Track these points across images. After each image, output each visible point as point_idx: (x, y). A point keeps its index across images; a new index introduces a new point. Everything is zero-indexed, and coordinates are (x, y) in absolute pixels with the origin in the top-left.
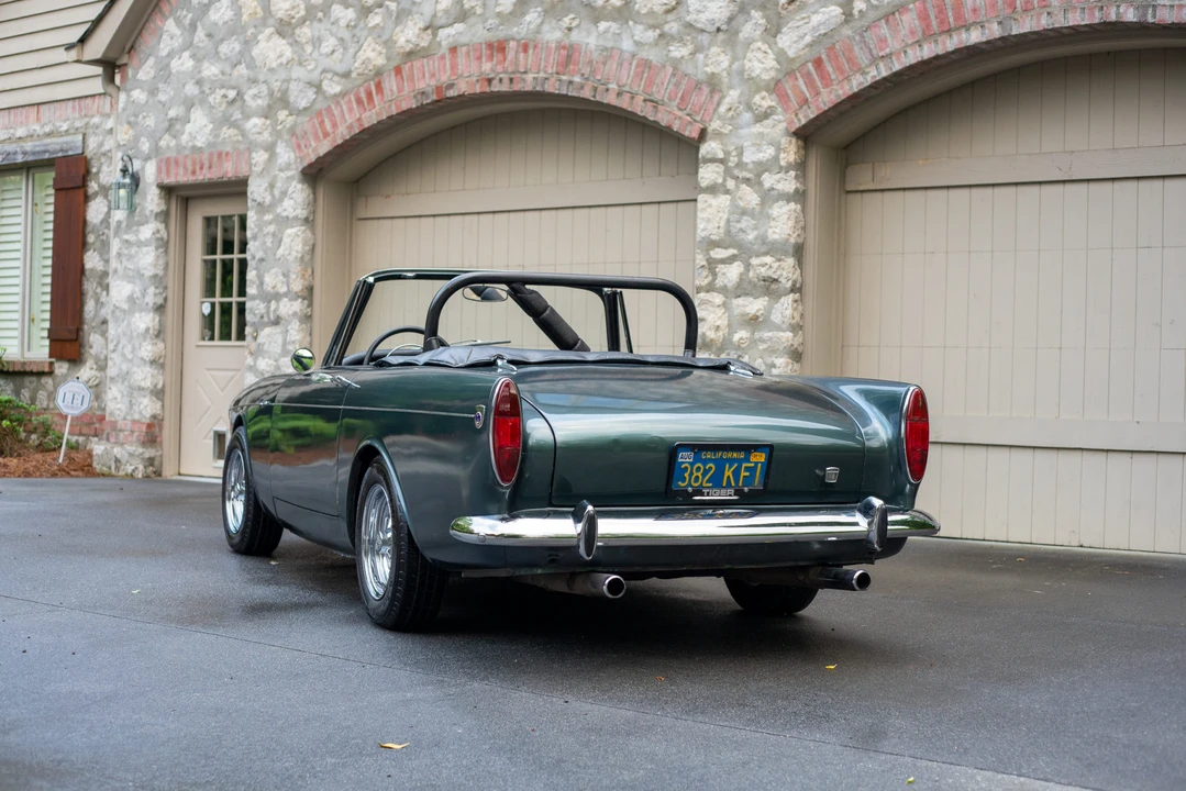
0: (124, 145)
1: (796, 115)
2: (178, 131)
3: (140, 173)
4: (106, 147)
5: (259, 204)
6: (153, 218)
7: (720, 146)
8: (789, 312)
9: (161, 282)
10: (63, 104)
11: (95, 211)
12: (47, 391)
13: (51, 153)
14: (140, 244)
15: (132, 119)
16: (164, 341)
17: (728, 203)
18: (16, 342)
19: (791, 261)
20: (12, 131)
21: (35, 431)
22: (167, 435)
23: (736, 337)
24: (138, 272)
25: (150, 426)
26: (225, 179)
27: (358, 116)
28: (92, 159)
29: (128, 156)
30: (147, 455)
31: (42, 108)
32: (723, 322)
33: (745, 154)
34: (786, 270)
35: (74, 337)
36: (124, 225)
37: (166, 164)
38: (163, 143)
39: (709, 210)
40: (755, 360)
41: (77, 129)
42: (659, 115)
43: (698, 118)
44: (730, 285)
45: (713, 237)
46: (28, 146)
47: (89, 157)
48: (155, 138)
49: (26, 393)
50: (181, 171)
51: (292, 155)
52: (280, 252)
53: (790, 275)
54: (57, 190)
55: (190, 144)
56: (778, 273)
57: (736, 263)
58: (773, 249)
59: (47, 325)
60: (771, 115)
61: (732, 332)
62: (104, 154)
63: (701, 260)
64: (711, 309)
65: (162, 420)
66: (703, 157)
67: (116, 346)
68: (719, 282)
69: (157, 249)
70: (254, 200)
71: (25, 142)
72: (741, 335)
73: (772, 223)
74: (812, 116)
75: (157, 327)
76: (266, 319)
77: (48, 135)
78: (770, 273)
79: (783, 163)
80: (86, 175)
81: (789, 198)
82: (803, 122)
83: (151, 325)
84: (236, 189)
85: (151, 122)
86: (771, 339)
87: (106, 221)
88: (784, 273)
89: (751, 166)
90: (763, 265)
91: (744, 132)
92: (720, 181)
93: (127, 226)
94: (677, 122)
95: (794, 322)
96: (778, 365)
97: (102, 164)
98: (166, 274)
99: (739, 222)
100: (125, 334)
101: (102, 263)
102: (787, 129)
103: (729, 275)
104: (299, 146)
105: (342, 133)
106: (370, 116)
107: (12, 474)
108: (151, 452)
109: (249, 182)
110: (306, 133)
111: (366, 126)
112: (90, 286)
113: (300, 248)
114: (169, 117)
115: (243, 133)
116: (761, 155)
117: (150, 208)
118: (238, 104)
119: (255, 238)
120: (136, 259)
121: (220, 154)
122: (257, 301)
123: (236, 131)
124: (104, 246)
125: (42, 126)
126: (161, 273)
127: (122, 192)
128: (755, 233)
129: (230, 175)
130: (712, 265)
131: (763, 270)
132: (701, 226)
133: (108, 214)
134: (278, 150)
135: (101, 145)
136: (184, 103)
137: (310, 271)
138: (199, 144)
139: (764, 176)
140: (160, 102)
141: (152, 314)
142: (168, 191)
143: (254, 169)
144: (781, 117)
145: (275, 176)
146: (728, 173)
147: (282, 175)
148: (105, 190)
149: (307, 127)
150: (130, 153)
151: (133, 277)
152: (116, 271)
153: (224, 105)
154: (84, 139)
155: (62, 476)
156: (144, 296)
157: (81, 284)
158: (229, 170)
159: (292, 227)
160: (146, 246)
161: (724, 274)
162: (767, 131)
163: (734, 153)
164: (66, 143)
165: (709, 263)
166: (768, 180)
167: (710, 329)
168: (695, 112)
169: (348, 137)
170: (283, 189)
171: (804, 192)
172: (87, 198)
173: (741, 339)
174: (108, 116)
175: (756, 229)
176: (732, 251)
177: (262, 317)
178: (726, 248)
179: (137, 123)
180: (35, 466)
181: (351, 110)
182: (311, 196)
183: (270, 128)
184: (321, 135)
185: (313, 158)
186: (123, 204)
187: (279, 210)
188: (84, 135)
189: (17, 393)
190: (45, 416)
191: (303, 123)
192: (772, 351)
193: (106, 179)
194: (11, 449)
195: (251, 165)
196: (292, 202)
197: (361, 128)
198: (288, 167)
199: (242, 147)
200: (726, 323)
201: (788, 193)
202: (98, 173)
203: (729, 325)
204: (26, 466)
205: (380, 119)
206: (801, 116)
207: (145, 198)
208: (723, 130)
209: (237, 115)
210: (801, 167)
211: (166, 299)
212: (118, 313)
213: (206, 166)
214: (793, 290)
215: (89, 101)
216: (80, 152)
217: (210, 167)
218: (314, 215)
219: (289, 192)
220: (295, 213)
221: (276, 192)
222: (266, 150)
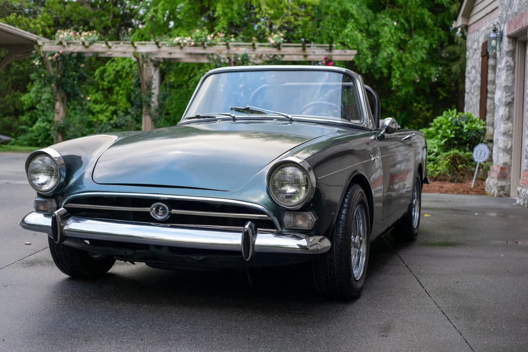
0: (500, 17)
2: (512, 5)
3: (503, 31)
6: (505, 54)
9: (510, 89)
16: (512, 122)
22: (513, 174)
24: (502, 84)
25: (502, 169)
26: (523, 29)
30: (500, 184)
37: (509, 24)
38: (508, 13)
48: (507, 10)
50: (512, 27)
65: (511, 165)
69: (507, 71)
75: (507, 114)
83: (504, 114)
85: (505, 2)
98: (513, 86)
100: (498, 119)
108: (502, 183)
117: (505, 50)
120: (502, 78)
126: (510, 85)
127: (493, 42)
129: (524, 26)
138: (516, 11)
141: (504, 107)
142: (514, 38)
150: (501, 20)
151: (500, 87)
152: (497, 85)
156: (502, 98)
158: (523, 23)
160: (503, 70)
179: (503, 4)
207: (504, 44)
211: (513, 99)
217: (519, 23)
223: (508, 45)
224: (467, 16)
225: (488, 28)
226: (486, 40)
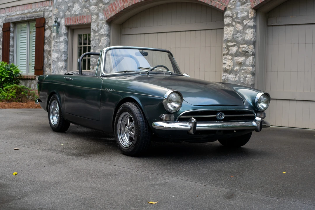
0: (55, 14)
1: (254, 3)
2: (71, 10)
3: (60, 22)
4: (50, 15)
5: (94, 31)
6: (64, 35)
7: (230, 12)
8: (251, 61)
9: (66, 53)
10: (38, 3)
11: (47, 33)
12: (34, 84)
13: (35, 17)
14: (60, 42)
15: (58, 7)
16: (67, 70)
17: (233, 29)
18: (25, 70)
19: (252, 46)
20: (24, 11)
21: (31, 95)
23: (235, 69)
24: (60, 50)
26: (84, 23)
27: (123, 5)
28: (46, 19)
29: (57, 17)
31: (32, 5)
32: (231, 64)
33: (238, 14)
34: (250, 49)
35: (41, 69)
36: (55, 37)
37: (67, 19)
38: (66, 13)
39: (227, 31)
40: (241, 75)
41: (42, 10)
42: (213, 3)
43: (224, 4)
44: (233, 53)
45: (228, 39)
46: (28, 15)
47: (45, 18)
48: (64, 12)
49: (28, 85)
51: (104, 16)
52: (100, 44)
53: (252, 50)
54: (37, 28)
55: (74, 14)
56: (248, 50)
57: (235, 47)
58: (247, 43)
59: (34, 66)
60: (246, 3)
61: (234, 67)
62: (50, 17)
63: (224, 46)
64: (228, 60)
66: (226, 16)
67: (53, 71)
68: (230, 52)
70: (93, 29)
71: (27, 14)
72: (237, 68)
73: (246, 35)
74: (259, 3)
75: (65, 66)
76: (96, 64)
77: (34, 12)
78: (246, 50)
79: (250, 17)
80: (45, 23)
81: (251, 27)
82: (256, 5)
83: (63, 65)
84: (87, 26)
85: (63, 7)
86: (246, 69)
87: (50, 36)
88: (250, 50)
89: (240, 18)
90: (244, 47)
91: (238, 8)
92: (231, 22)
93: (56, 37)
94: (218, 5)
95: (253, 64)
96: (248, 77)
97: (49, 20)
98: (67, 51)
99: (236, 35)
100: (56, 68)
101: (49, 48)
102: (251, 7)
103: (233, 50)
104: (106, 14)
105: (118, 10)
106: (126, 5)
107: (24, 107)
109: (91, 24)
110: (107, 10)
111: (125, 7)
112: (46, 55)
113: (106, 43)
114: (68, 6)
115: (90, 10)
116: (243, 15)
117: (63, 32)
118: (88, 2)
119: (93, 40)
120: (59, 46)
121: (83, 17)
122: (94, 58)
123: (87, 10)
124: (50, 43)
125: (32, 10)
127: (55, 28)
128: (241, 38)
129: (86, 22)
130: (228, 47)
131: (243, 49)
132: (225, 36)
133: (51, 34)
134: (100, 15)
135: (49, 14)
136: (72, 2)
138: (77, 14)
139: (244, 21)
140: (66, 2)
141: (63, 62)
142: (68, 27)
143: (93, 20)
144: (249, 4)
145: (99, 22)
146: (233, 20)
147: (101, 22)
148: (50, 27)
149: (108, 8)
150: (57, 16)
151: (58, 52)
152: (53, 50)
153: (84, 2)
154: (44, 13)
155: (38, 108)
156: (61, 57)
157: (43, 54)
158: (85, 21)
159: (104, 37)
160: (62, 43)
161: (232, 50)
162: (245, 8)
163: (235, 14)
164: (39, 14)
165: (227, 47)
166: (245, 22)
167: (227, 66)
168: (223, 2)
169: (120, 11)
170: (101, 26)
171: (256, 26)
172: (45, 30)
173: (237, 69)
174: (51, 6)
175: (242, 37)
176: (234, 43)
177: (95, 63)
178: (232, 42)
179: (59, 8)
180: (31, 105)
181: (121, 3)
182: (109, 28)
183: (97, 9)
184: (112, 11)
185: (110, 17)
186: (55, 31)
187: (100, 32)
188: (44, 12)
189: (26, 85)
190: (34, 91)
191: (107, 7)
192: (246, 73)
193: (50, 24)
194: (24, 100)
195: (92, 19)
196: (104, 30)
197: (124, 8)
198: (102, 20)
199: (89, 14)
200: (232, 64)
201: (251, 26)
202: (48, 23)
203: (233, 65)
204: (28, 105)
205: (129, 5)
206: (255, 3)
207: (61, 29)
208: (231, 8)
209: (88, 5)
210: (255, 18)
211: (67, 58)
212: (54, 62)
213: (79, 20)
214: (252, 55)
215: (45, 2)
216: (43, 17)
217: (80, 20)
218: (110, 34)
219: (103, 27)
220: (104, 33)
221: (99, 27)
222: (96, 15)
223: (65, 30)
225: (7, 16)
226: (7, 22)
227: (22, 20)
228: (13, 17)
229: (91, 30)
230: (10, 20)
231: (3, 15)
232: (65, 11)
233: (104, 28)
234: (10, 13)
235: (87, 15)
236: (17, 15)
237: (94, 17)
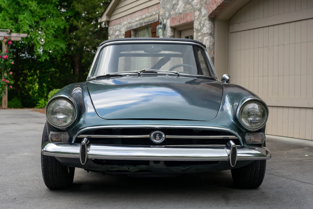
0: (162, 15)
2: (175, 8)
3: (166, 24)
5: (197, 30)
10: (154, 6)
13: (151, 22)
15: (164, 6)
20: (142, 16)
26: (188, 23)
31: (149, 8)
37: (173, 20)
38: (171, 13)
41: (157, 13)
46: (146, 20)
50: (176, 21)
51: (206, 11)
54: (152, 33)
55: (178, 12)
70: (195, 29)
77: (150, 16)
85: (168, 6)
104: (208, 8)
109: (194, 23)
110: (210, 3)
114: (173, 4)
115: (192, 6)
117: (168, 35)
121: (186, 15)
123: (190, 6)
125: (149, 14)
127: (160, 30)
129: (189, 21)
134: (202, 10)
137: (212, 52)
138: (180, 11)
142: (174, 29)
143: (196, 18)
145: (201, 19)
147: (203, 19)
150: (163, 17)
154: (159, 16)
158: (189, 19)
159: (206, 37)
164: (154, 18)
169: (221, 2)
170: (203, 24)
179: (165, 7)
182: (213, 26)
183: (200, 3)
184: (214, 3)
187: (202, 31)
195: (194, 17)
196: (206, 28)
198: (205, 16)
199: (192, 11)
207: (167, 32)
213: (183, 19)
216: (157, 20)
217: (184, 19)
218: (214, 32)
219: (205, 24)
220: (207, 32)
221: (202, 25)
222: (199, 11)
223: (171, 32)
224: (110, 15)
225: (129, 23)
226: (128, 30)
227: (140, 26)
228: (133, 24)
229: (194, 30)
230: (131, 28)
231: (125, 23)
232: (170, 10)
233: (207, 25)
234: (131, 20)
235: (190, 12)
236: (137, 21)
237: (197, 13)
